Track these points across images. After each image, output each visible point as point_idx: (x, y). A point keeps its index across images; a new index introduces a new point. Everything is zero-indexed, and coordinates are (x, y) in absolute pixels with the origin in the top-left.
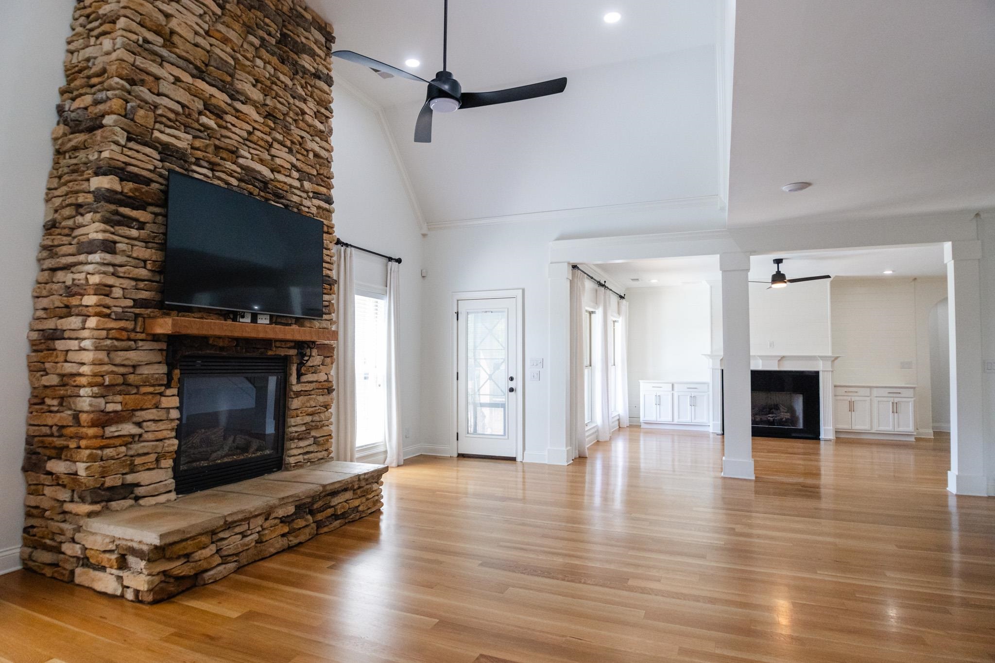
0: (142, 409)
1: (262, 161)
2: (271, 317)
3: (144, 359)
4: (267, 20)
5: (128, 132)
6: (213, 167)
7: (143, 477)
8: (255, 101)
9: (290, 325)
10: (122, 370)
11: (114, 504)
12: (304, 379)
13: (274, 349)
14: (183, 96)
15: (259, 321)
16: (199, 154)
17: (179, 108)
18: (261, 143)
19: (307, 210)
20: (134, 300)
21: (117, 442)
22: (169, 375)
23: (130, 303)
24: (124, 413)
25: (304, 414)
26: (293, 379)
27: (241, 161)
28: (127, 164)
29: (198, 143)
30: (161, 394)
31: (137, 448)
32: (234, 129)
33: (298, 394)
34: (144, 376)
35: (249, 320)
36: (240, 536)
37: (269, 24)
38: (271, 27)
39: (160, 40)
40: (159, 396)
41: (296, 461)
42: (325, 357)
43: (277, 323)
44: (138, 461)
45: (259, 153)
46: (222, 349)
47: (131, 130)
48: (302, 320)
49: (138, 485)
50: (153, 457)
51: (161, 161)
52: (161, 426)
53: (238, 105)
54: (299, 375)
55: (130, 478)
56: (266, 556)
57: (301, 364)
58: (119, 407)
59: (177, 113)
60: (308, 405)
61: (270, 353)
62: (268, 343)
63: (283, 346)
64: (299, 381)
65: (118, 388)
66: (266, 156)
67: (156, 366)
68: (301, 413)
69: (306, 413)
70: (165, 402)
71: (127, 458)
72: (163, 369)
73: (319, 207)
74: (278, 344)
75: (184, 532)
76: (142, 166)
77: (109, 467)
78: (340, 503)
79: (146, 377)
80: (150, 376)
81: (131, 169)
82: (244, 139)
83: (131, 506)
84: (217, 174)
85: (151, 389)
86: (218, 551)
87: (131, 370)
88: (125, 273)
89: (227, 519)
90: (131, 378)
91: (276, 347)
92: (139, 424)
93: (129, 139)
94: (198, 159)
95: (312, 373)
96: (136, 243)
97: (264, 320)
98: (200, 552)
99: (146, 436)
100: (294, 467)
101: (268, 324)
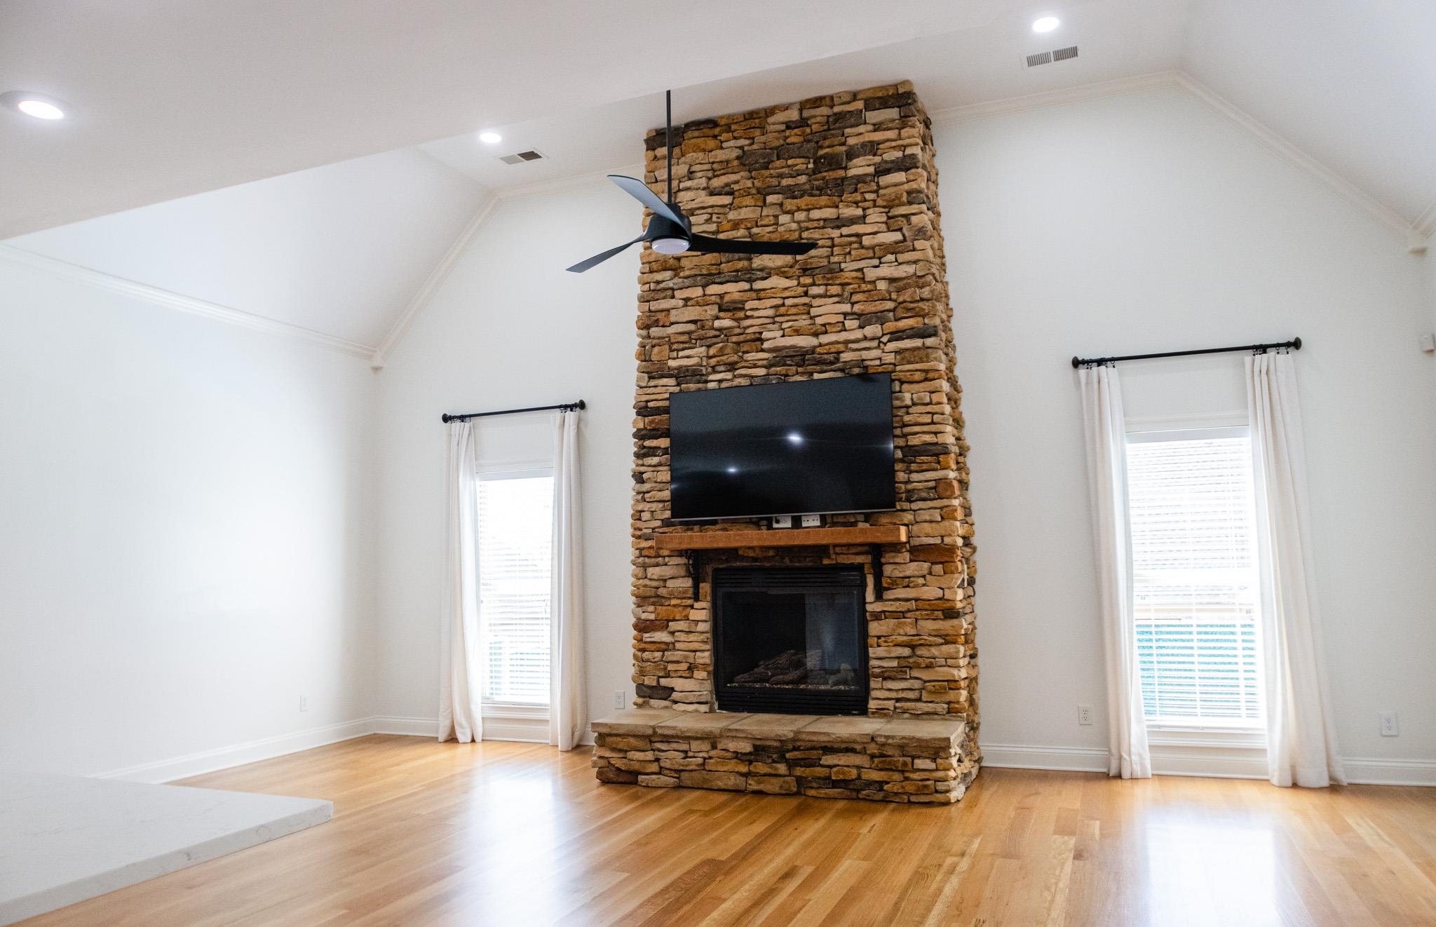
0: (674, 620)
1: (797, 332)
2: (823, 518)
3: (668, 574)
4: (790, 162)
5: (647, 373)
6: (732, 367)
7: (677, 683)
8: (779, 268)
9: (855, 524)
10: (654, 584)
11: (652, 702)
12: (891, 596)
13: (834, 556)
14: (693, 313)
15: (805, 525)
16: (713, 361)
17: (692, 327)
18: (793, 310)
19: (877, 362)
20: (662, 520)
21: (653, 647)
22: (696, 587)
23: (658, 523)
24: (658, 622)
25: (891, 644)
26: (870, 596)
27: (766, 345)
28: (647, 401)
29: (712, 351)
30: (692, 607)
31: (669, 655)
32: (756, 314)
33: (877, 616)
34: (670, 589)
35: (789, 525)
36: (682, 755)
37: (795, 163)
38: (797, 165)
39: (668, 274)
40: (689, 608)
41: (880, 707)
42: (932, 563)
43: (833, 524)
44: (670, 667)
45: (790, 324)
46: (755, 559)
47: (648, 370)
48: (876, 515)
49: (672, 690)
50: (684, 666)
51: (678, 385)
52: (692, 637)
53: (758, 285)
54: (881, 591)
55: (663, 682)
56: (713, 788)
57: (878, 576)
58: (652, 617)
59: (689, 333)
60: (902, 632)
61: (826, 562)
62: (822, 550)
63: (845, 552)
64: (879, 597)
65: (652, 600)
66: (803, 322)
67: (680, 580)
68: (885, 642)
69: (894, 643)
70: (694, 615)
71: (661, 663)
72: (688, 583)
73: (900, 351)
74: (837, 549)
75: (610, 727)
76: (661, 398)
77: (646, 667)
78: (838, 765)
79: (672, 590)
80: (675, 590)
81: (651, 404)
82: (773, 318)
83: (666, 707)
84: (737, 372)
85: (678, 602)
86: (657, 760)
87: (661, 583)
88: (651, 498)
89: (657, 730)
90: (662, 591)
91: (837, 554)
92: (672, 633)
93: (650, 378)
94: (713, 367)
95: (904, 587)
96: (660, 468)
97: (811, 523)
98: (633, 752)
99: (678, 645)
100: (873, 713)
101: (818, 527)
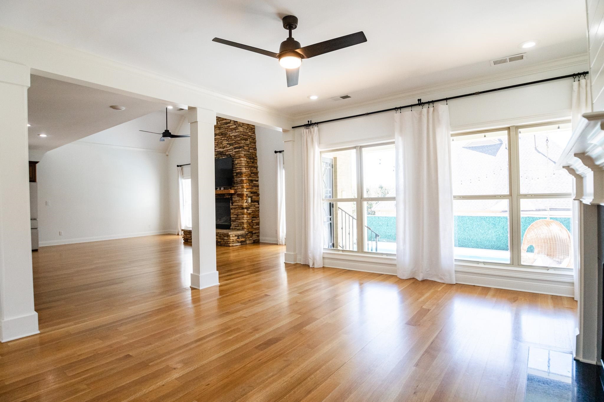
1: (220, 148)
2: (224, 188)
9: (228, 189)
12: (234, 204)
15: (221, 189)
19: (232, 154)
25: (234, 214)
26: (231, 205)
27: (216, 151)
33: (232, 209)
35: (219, 189)
41: (232, 228)
42: (240, 198)
43: (226, 189)
48: (231, 188)
54: (232, 203)
57: (232, 200)
60: (235, 212)
61: (225, 197)
62: (224, 195)
63: (227, 195)
66: (221, 146)
73: (235, 152)
82: (217, 145)
95: (236, 202)
97: (222, 189)
